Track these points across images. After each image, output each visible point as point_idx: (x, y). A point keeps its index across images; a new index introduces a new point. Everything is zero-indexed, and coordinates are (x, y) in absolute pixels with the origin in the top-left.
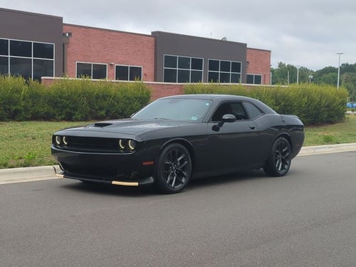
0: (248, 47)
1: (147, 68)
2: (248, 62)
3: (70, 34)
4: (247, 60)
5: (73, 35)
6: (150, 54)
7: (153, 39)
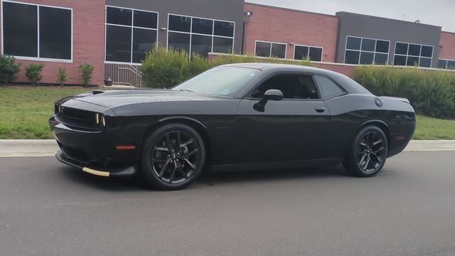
0: (442, 30)
1: (327, 49)
2: (441, 47)
3: (251, 13)
4: (440, 45)
5: (254, 14)
6: (332, 35)
7: (337, 20)
